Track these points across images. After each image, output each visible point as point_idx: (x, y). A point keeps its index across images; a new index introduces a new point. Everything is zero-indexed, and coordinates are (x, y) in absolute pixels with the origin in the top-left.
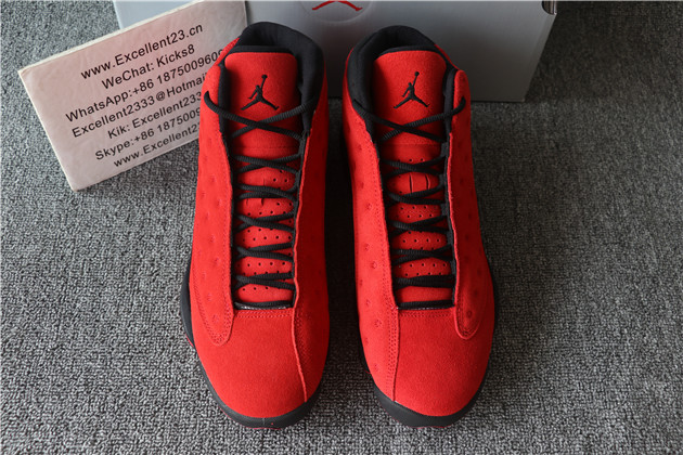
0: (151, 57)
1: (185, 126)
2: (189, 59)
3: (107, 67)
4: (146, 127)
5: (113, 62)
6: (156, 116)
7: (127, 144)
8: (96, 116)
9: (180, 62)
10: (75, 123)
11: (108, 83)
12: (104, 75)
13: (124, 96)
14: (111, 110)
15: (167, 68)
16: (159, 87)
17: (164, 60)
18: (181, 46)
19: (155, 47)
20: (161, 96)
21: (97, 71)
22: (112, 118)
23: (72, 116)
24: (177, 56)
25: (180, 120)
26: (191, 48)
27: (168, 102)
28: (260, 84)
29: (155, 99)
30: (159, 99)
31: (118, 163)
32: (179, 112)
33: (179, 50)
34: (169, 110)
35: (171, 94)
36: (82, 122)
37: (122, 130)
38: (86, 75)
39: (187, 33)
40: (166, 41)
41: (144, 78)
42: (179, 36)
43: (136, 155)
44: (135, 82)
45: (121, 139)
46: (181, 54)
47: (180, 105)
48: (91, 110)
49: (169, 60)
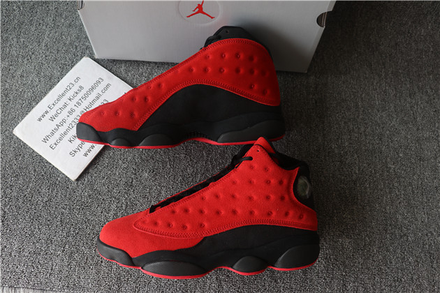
0: (64, 99)
2: (84, 92)
3: (47, 112)
5: (49, 109)
8: (57, 135)
9: (80, 96)
10: (49, 143)
11: (52, 119)
12: (48, 116)
13: (64, 121)
14: (62, 130)
15: (76, 99)
17: (72, 98)
18: (75, 88)
19: (63, 95)
21: (43, 116)
22: (65, 133)
23: (45, 140)
24: (77, 93)
26: (81, 87)
31: (86, 155)
33: (76, 90)
35: (87, 110)
36: (52, 141)
38: (40, 120)
39: (74, 83)
40: (67, 90)
41: (68, 109)
42: (71, 86)
44: (65, 112)
48: (53, 134)
49: (74, 96)
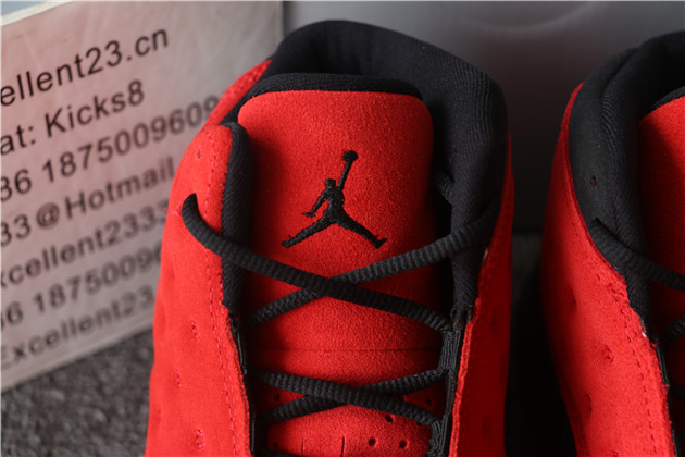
0: (29, 110)
1: (105, 297)
2: (130, 117)
6: (31, 269)
9: (105, 127)
15: (70, 141)
16: (45, 192)
17: (63, 120)
18: (111, 82)
19: (43, 83)
20: (47, 217)
24: (99, 109)
25: (94, 280)
26: (136, 89)
27: (66, 232)
28: (337, 175)
29: (32, 222)
30: (42, 223)
32: (93, 260)
33: (106, 94)
34: (67, 254)
35: (76, 211)
39: (127, 48)
40: (73, 69)
42: (107, 56)
46: (108, 106)
47: (97, 241)
49: (77, 119)
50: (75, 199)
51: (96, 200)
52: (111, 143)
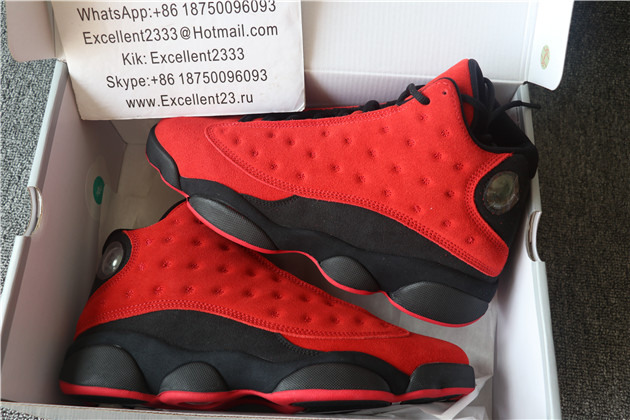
1: (212, 89)
4: (166, 68)
6: (178, 58)
7: (142, 82)
8: (110, 26)
10: (87, 25)
13: (143, 13)
14: (127, 25)
20: (185, 33)
22: (127, 37)
23: (83, 14)
25: (209, 78)
27: (197, 45)
29: (178, 33)
32: (206, 66)
34: (194, 57)
35: (198, 35)
36: (95, 27)
37: (138, 60)
43: (152, 103)
45: (136, 71)
47: (208, 56)
48: (105, 16)
50: (198, 30)
51: (208, 33)
52: (214, 5)
